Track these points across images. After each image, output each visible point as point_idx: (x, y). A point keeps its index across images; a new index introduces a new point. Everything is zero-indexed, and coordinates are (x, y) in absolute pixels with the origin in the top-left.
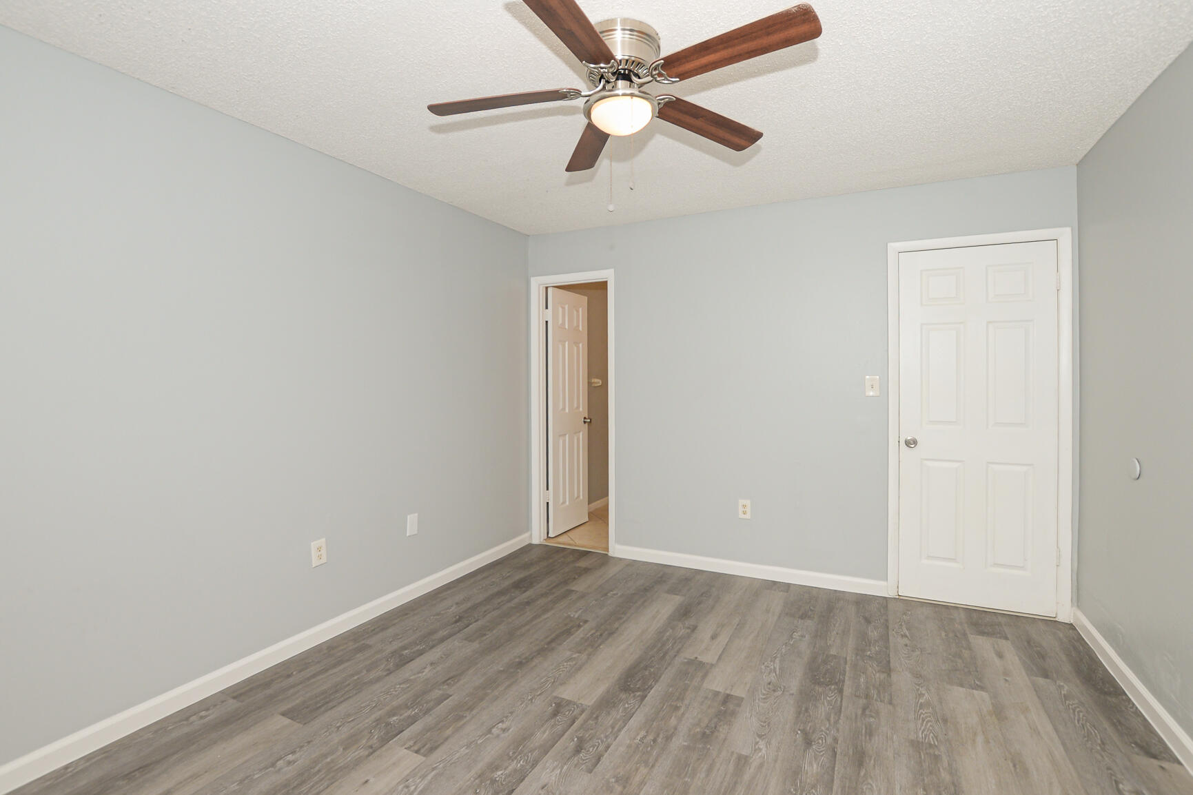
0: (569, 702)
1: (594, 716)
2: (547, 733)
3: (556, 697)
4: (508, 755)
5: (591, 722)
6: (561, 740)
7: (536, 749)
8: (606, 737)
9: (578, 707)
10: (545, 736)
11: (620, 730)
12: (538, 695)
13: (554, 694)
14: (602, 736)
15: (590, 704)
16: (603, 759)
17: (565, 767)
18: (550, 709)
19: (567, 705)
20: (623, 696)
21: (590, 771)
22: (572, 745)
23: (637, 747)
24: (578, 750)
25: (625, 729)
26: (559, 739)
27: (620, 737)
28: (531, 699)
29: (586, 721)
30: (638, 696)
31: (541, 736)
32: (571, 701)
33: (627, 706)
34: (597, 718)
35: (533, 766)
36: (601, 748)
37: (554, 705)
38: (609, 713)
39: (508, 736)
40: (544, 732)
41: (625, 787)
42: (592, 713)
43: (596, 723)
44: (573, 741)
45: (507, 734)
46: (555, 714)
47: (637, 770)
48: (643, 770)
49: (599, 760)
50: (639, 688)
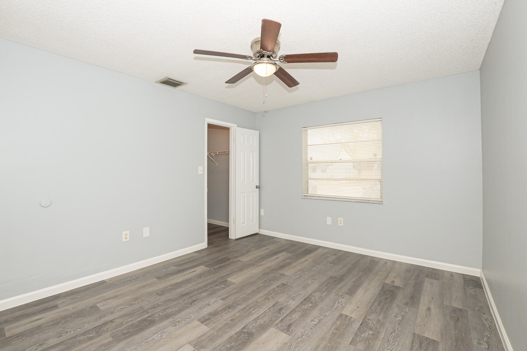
0: (283, 331)
1: (271, 322)
2: (294, 317)
3: (289, 335)
4: (309, 311)
5: (274, 319)
6: (287, 313)
7: (298, 311)
8: (269, 312)
9: (279, 328)
10: (294, 316)
11: (262, 314)
12: (299, 338)
13: (290, 337)
14: (270, 313)
15: (272, 328)
16: (272, 305)
17: (286, 304)
18: (292, 328)
19: (284, 329)
20: (254, 330)
21: (278, 302)
22: (283, 311)
23: (258, 307)
24: (281, 309)
25: (260, 314)
26: (288, 314)
27: (263, 311)
28: (303, 335)
29: (276, 320)
30: (246, 329)
31: (296, 316)
32: (282, 331)
33: (254, 325)
34: (271, 321)
35: (298, 306)
36: (272, 309)
37: (291, 330)
38: (264, 322)
39: (310, 318)
40: (295, 317)
41: (267, 297)
42: (272, 323)
43: (272, 318)
44: (282, 313)
45: (311, 318)
46: (290, 326)
47: (261, 301)
48: (259, 300)
49: (274, 305)
50: (243, 334)
